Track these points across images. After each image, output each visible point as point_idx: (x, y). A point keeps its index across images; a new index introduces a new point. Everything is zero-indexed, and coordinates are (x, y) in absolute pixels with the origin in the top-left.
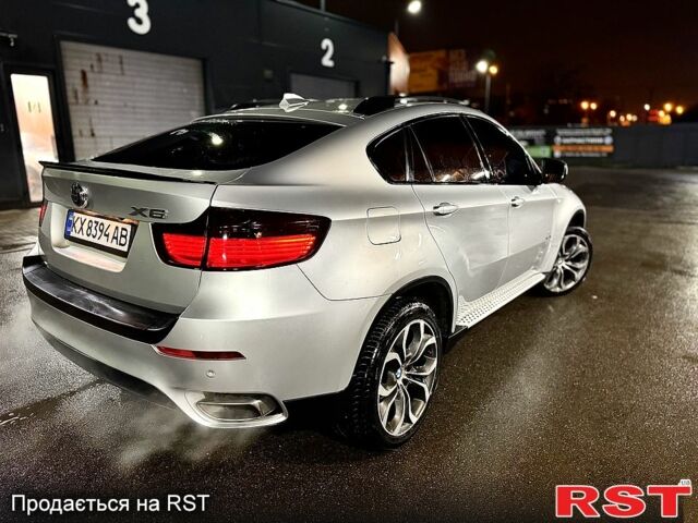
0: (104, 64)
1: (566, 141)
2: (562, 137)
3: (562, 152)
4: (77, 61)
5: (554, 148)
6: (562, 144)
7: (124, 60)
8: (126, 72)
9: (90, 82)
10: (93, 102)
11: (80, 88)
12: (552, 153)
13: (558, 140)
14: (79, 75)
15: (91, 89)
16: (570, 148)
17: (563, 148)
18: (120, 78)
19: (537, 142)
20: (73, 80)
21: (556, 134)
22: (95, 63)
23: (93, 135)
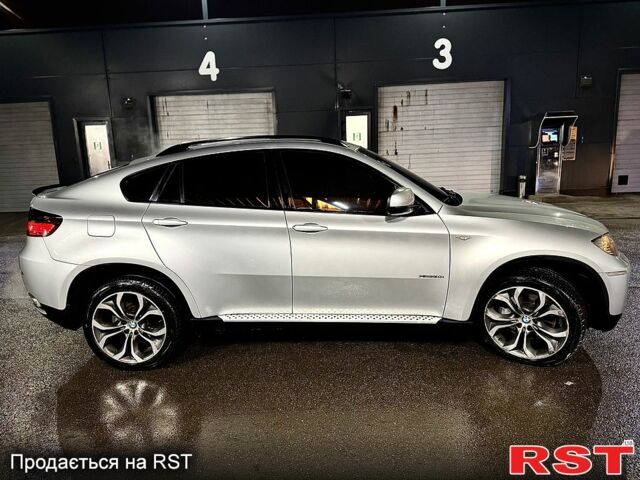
0: (412, 99)
4: (391, 100)
7: (428, 93)
8: (429, 102)
9: (399, 114)
10: (399, 129)
11: (391, 120)
14: (392, 110)
15: (399, 119)
18: (424, 108)
20: (386, 114)
22: (405, 99)
23: (396, 153)
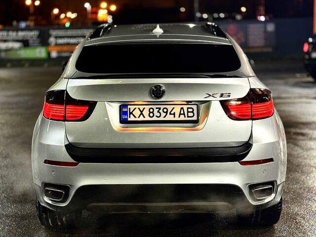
1: (61, 41)
2: (56, 37)
3: (59, 52)
5: (50, 49)
6: (57, 45)
12: (49, 54)
13: (52, 40)
16: (65, 48)
17: (59, 48)
19: (31, 42)
21: (49, 36)
